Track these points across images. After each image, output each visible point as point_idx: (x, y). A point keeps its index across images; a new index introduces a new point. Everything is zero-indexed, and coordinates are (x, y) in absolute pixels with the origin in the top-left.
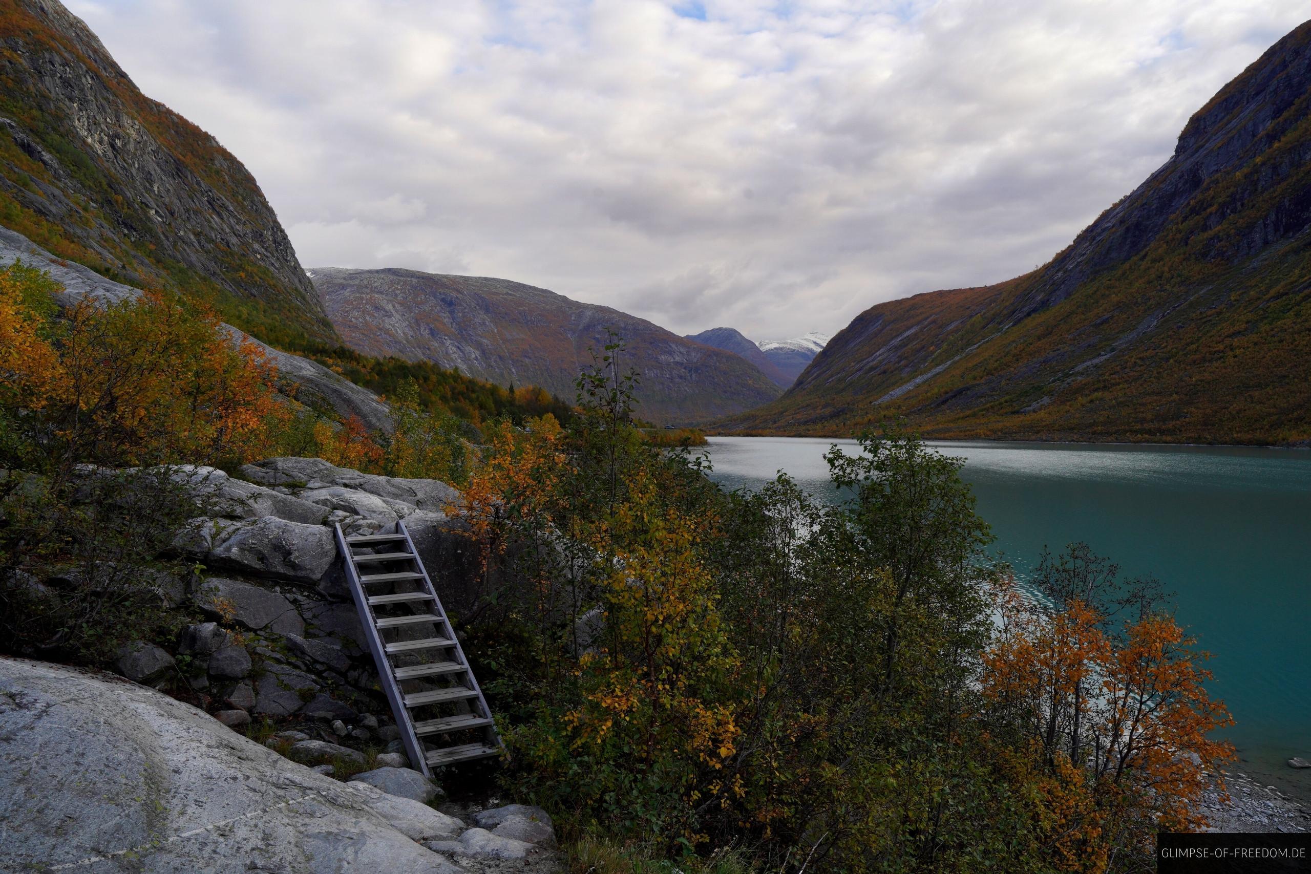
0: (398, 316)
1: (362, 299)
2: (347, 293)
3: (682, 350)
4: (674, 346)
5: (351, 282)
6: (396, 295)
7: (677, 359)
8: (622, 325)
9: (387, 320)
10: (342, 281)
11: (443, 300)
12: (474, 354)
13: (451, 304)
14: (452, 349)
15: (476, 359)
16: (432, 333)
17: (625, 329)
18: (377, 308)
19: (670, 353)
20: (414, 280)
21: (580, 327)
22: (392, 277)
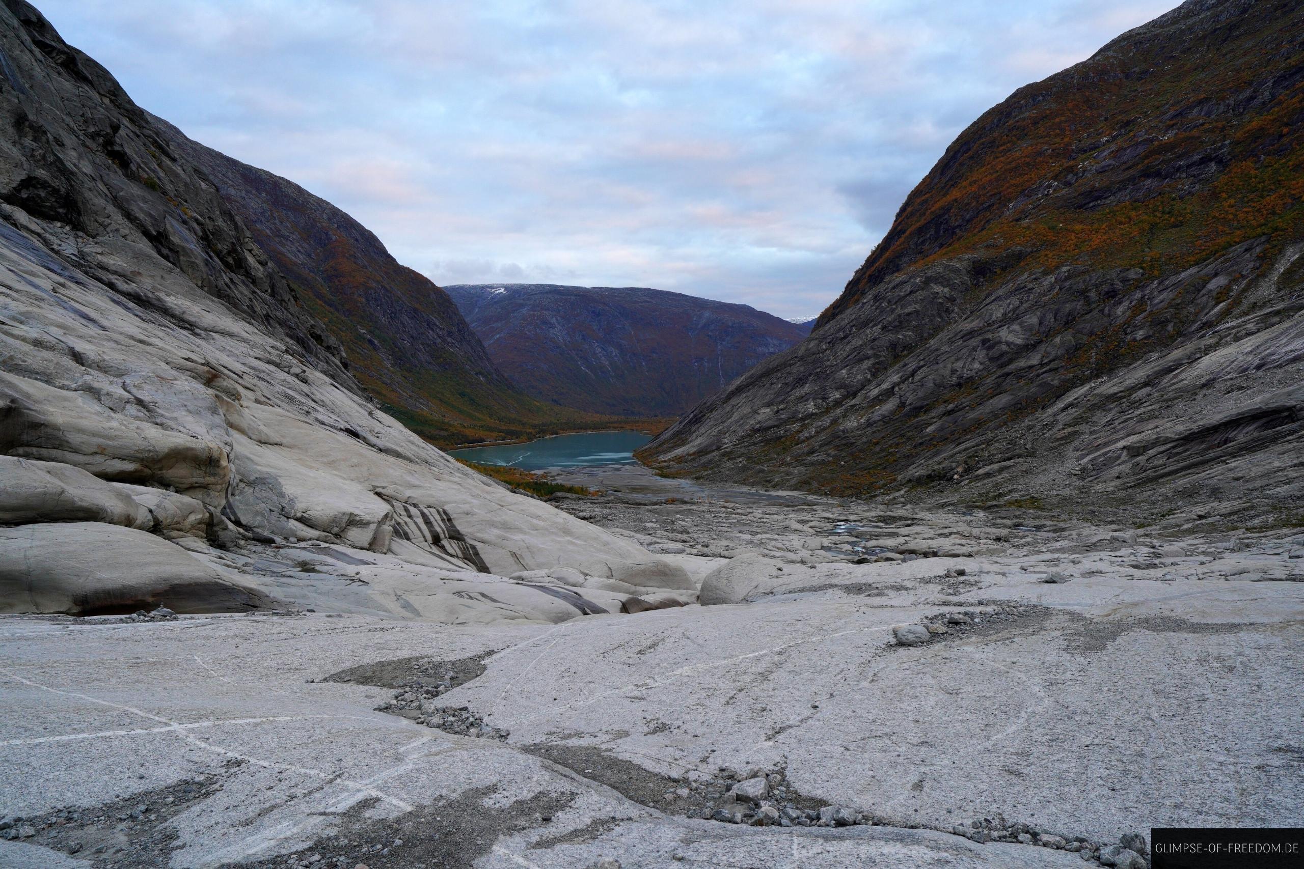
0: (559, 327)
1: (534, 315)
2: (524, 311)
3: (776, 342)
4: (769, 340)
5: (528, 302)
6: (559, 311)
7: (771, 350)
8: (730, 324)
9: (551, 331)
10: (522, 302)
11: (593, 312)
12: (614, 352)
13: (598, 315)
14: (598, 350)
15: (616, 356)
16: (584, 339)
17: (732, 327)
18: (545, 322)
19: (767, 345)
20: (573, 298)
21: (699, 326)
22: (557, 297)
